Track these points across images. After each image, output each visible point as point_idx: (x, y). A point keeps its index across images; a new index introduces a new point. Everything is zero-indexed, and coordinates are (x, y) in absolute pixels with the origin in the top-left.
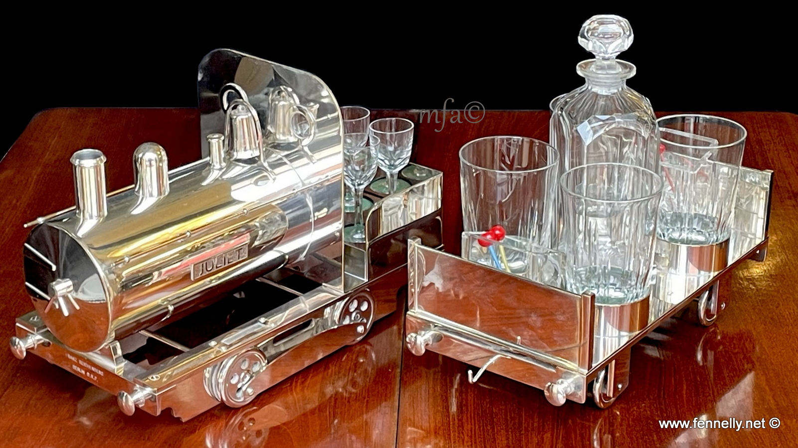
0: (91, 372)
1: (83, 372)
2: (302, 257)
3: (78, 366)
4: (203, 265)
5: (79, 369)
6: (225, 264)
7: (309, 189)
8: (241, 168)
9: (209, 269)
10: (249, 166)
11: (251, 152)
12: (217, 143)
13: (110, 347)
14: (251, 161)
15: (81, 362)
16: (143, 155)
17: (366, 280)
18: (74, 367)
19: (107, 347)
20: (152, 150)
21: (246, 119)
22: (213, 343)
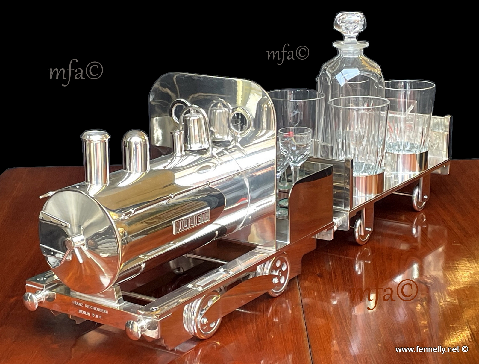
0: (96, 312)
1: (89, 314)
2: (239, 228)
3: (83, 310)
4: (181, 222)
5: (84, 312)
6: (195, 224)
7: (246, 172)
8: (193, 157)
9: (185, 227)
10: (198, 157)
11: (201, 144)
12: (179, 136)
13: (113, 290)
14: (201, 152)
15: (86, 306)
16: (131, 139)
17: (288, 243)
18: (80, 311)
19: (110, 290)
20: (136, 135)
21: (197, 119)
22: (190, 286)
